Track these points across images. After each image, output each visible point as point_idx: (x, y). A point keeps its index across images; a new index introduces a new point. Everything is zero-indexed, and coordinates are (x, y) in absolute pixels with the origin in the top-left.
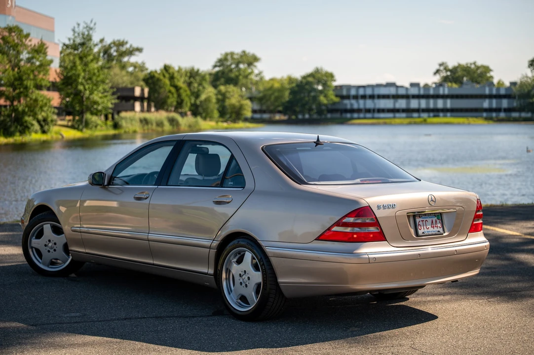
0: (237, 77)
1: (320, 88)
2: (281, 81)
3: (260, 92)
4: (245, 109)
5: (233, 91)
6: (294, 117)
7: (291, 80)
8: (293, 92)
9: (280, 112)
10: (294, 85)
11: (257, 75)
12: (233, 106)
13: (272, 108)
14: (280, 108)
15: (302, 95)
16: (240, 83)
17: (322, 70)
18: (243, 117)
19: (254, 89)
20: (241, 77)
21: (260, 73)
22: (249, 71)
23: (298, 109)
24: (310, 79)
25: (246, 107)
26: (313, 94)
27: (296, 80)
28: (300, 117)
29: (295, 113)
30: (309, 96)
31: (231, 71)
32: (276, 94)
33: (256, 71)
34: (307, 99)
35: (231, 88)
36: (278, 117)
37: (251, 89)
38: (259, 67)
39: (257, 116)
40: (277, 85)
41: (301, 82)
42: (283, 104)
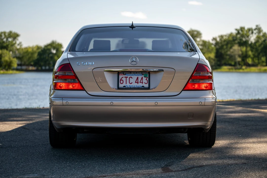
0: (7, 46)
1: (54, 52)
2: (33, 48)
3: (20, 54)
4: (13, 63)
5: (6, 53)
6: (40, 68)
7: (38, 48)
8: (40, 54)
9: (31, 65)
10: (40, 50)
11: (18, 45)
12: (7, 61)
13: (27, 63)
14: (32, 63)
15: (45, 56)
16: (9, 49)
17: (56, 42)
18: (12, 68)
19: (17, 52)
20: (9, 46)
21: (20, 43)
22: (14, 42)
23: (42, 64)
24: (49, 47)
25: (14, 62)
26: (51, 55)
27: (41, 47)
28: (44, 68)
29: (41, 66)
30: (48, 56)
31: (4, 42)
32: (30, 55)
33: (18, 42)
34: (47, 58)
35: (5, 51)
36: (31, 68)
37: (15, 52)
38: (19, 40)
39: (19, 67)
40: (30, 50)
41: (44, 49)
42: (34, 61)
